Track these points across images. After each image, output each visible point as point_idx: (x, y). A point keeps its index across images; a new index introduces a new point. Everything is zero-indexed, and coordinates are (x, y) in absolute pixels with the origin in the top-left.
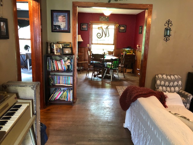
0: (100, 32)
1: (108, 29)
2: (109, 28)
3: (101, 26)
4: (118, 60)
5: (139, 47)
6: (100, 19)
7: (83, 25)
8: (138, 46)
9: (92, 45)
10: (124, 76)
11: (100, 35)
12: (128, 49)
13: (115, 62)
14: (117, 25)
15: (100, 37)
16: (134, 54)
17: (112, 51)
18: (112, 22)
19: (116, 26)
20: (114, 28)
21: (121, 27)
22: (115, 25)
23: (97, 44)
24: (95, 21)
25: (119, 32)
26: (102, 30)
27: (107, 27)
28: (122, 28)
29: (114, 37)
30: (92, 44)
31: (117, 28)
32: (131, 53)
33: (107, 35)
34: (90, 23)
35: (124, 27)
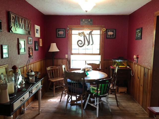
0: (82, 38)
1: (91, 35)
2: (92, 33)
3: (82, 32)
4: (107, 81)
5: (137, 58)
6: (81, 22)
7: (59, 31)
8: (135, 57)
9: (72, 56)
10: (117, 101)
11: (81, 43)
12: (120, 61)
13: (103, 85)
14: (104, 30)
15: (81, 44)
16: (128, 67)
17: (98, 63)
18: (97, 26)
19: (102, 31)
20: (99, 33)
21: (108, 32)
22: (100, 30)
23: (79, 54)
24: (75, 26)
25: (107, 38)
26: (84, 36)
27: (90, 33)
28: (110, 33)
29: (100, 44)
30: (72, 54)
31: (104, 34)
32: (123, 65)
33: (91, 43)
34: (68, 28)
35: (113, 32)
